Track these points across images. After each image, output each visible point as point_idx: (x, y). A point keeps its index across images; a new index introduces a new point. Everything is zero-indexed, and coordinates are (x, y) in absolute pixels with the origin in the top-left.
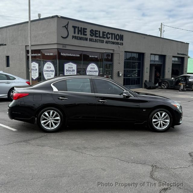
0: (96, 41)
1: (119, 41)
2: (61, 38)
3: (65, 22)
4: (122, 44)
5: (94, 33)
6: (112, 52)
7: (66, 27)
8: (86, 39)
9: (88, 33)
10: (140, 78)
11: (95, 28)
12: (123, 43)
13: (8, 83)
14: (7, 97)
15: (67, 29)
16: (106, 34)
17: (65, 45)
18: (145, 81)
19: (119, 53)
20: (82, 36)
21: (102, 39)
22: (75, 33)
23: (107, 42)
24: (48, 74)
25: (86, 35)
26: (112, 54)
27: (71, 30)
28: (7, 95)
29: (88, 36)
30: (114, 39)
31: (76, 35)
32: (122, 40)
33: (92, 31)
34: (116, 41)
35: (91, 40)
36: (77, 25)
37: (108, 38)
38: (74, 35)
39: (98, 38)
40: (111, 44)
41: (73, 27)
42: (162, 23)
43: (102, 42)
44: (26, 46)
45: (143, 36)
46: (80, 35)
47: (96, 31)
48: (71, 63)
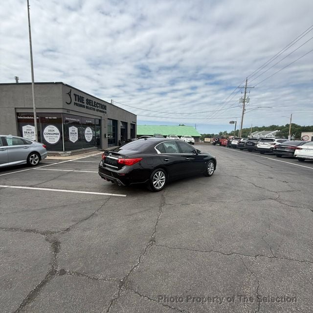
0: (90, 109)
1: (104, 110)
2: (66, 104)
3: (68, 90)
5: (89, 102)
6: (100, 118)
7: (69, 94)
8: (84, 106)
9: (85, 101)
11: (89, 98)
12: (106, 112)
13: (26, 148)
14: (26, 163)
15: (70, 96)
16: (96, 103)
17: (68, 110)
19: (105, 119)
20: (81, 103)
21: (94, 107)
22: (76, 100)
23: (97, 110)
24: (50, 137)
25: (84, 103)
26: (100, 121)
27: (73, 97)
28: (26, 160)
29: (85, 104)
31: (77, 102)
32: (106, 110)
33: (87, 100)
34: (102, 110)
35: (87, 107)
36: (77, 93)
37: (98, 107)
38: (76, 102)
39: (92, 107)
40: (100, 112)
41: (74, 94)
43: (94, 109)
44: (15, 108)
46: (79, 103)
47: (90, 100)
48: (73, 127)
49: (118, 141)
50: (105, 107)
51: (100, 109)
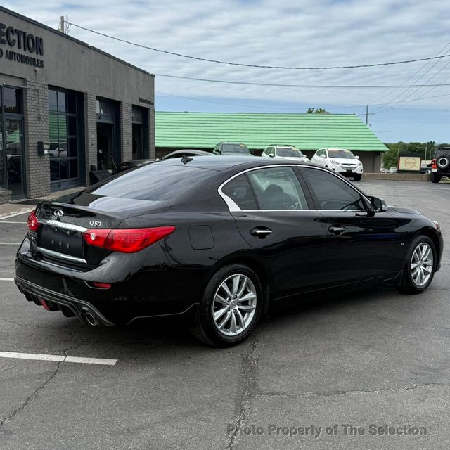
1: (34, 55)
4: (41, 64)
6: (19, 84)
10: (76, 160)
12: (42, 62)
16: (5, 30)
18: (91, 166)
19: (37, 88)
23: (10, 57)
30: (25, 49)
32: (41, 54)
34: (27, 53)
37: (11, 44)
40: (18, 61)
42: (62, 18)
45: (80, 47)
49: (88, 170)
50: (37, 45)
51: (21, 52)
